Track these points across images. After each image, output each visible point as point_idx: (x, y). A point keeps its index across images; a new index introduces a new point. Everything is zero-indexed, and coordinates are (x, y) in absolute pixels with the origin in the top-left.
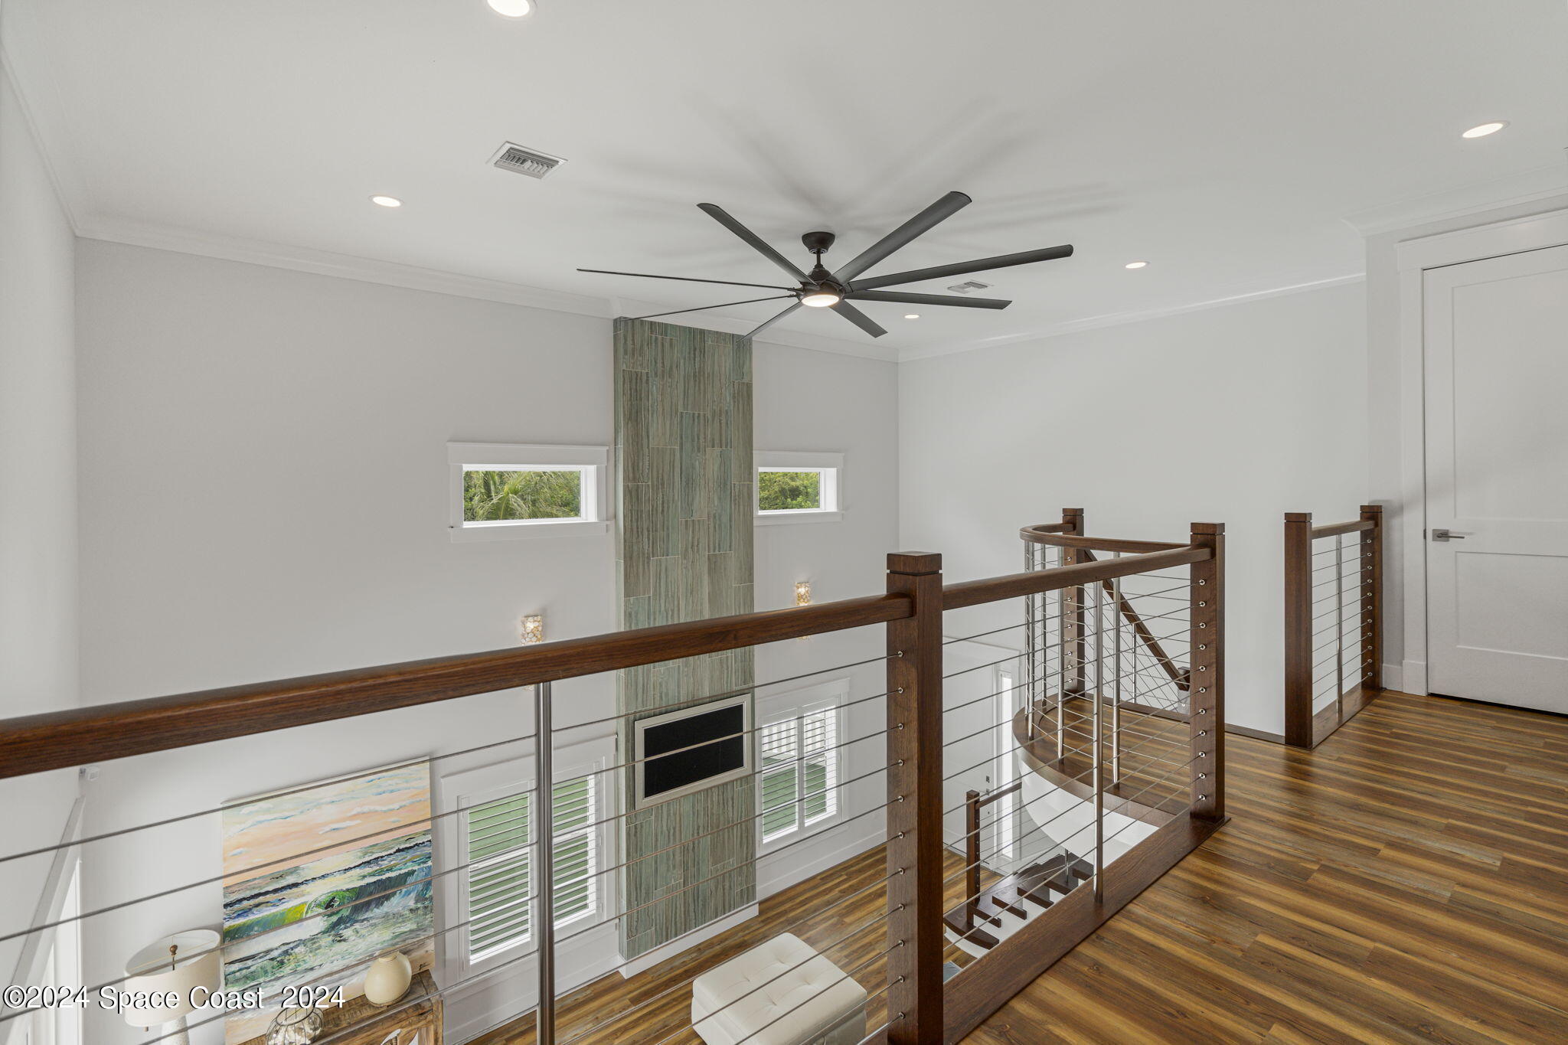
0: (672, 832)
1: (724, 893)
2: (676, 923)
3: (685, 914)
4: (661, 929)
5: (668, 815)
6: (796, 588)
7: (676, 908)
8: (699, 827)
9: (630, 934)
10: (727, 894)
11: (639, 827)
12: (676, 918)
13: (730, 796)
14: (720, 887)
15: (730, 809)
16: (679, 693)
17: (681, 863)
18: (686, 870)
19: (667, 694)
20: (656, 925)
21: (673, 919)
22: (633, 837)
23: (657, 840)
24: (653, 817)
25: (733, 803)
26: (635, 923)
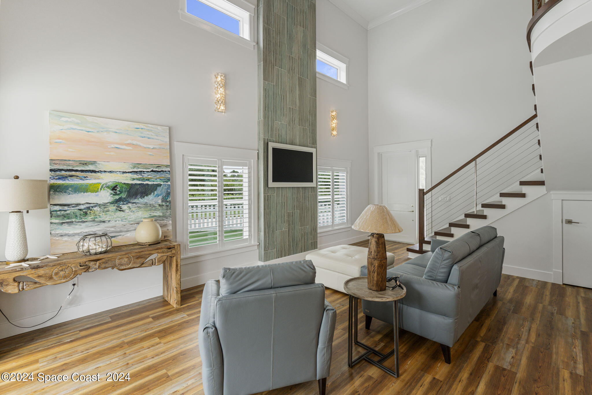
0: (283, 204)
1: (305, 241)
2: (285, 249)
3: (289, 246)
4: (279, 251)
5: (282, 195)
6: (331, 112)
7: (285, 242)
8: (294, 206)
9: (265, 250)
10: (306, 242)
11: (269, 196)
12: (285, 247)
13: (307, 196)
14: (303, 238)
15: (307, 202)
16: (286, 137)
17: (287, 221)
18: (289, 225)
19: (281, 136)
20: (276, 248)
21: (284, 248)
22: (266, 201)
23: (277, 206)
24: (275, 194)
25: (308, 199)
26: (268, 245)
